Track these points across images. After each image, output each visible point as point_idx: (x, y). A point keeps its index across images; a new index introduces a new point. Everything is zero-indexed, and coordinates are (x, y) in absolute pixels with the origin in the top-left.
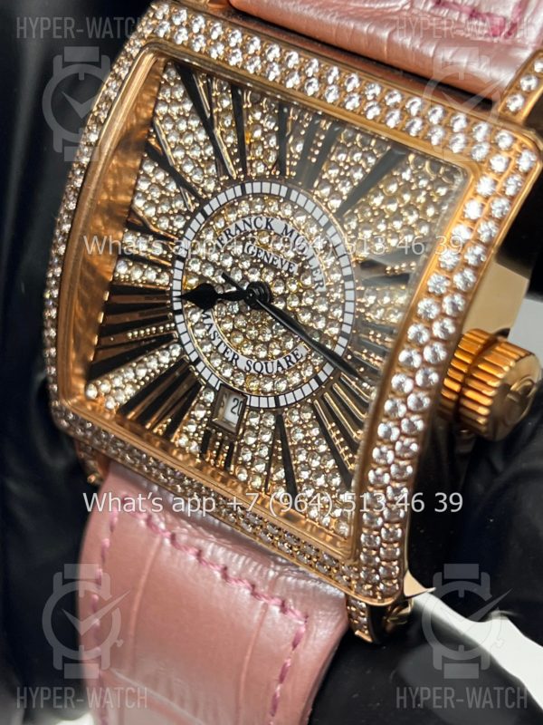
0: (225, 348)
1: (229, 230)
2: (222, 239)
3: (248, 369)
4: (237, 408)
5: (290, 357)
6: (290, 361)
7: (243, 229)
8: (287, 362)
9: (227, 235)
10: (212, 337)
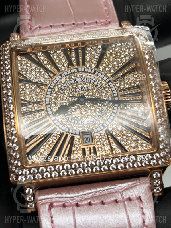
0: (77, 121)
1: (62, 89)
2: (61, 92)
3: (88, 123)
4: (87, 140)
5: (101, 112)
6: (102, 113)
7: (67, 86)
8: (101, 114)
9: (62, 90)
10: (71, 120)
